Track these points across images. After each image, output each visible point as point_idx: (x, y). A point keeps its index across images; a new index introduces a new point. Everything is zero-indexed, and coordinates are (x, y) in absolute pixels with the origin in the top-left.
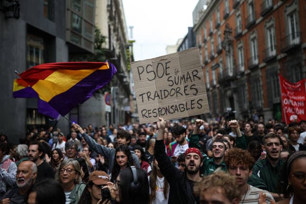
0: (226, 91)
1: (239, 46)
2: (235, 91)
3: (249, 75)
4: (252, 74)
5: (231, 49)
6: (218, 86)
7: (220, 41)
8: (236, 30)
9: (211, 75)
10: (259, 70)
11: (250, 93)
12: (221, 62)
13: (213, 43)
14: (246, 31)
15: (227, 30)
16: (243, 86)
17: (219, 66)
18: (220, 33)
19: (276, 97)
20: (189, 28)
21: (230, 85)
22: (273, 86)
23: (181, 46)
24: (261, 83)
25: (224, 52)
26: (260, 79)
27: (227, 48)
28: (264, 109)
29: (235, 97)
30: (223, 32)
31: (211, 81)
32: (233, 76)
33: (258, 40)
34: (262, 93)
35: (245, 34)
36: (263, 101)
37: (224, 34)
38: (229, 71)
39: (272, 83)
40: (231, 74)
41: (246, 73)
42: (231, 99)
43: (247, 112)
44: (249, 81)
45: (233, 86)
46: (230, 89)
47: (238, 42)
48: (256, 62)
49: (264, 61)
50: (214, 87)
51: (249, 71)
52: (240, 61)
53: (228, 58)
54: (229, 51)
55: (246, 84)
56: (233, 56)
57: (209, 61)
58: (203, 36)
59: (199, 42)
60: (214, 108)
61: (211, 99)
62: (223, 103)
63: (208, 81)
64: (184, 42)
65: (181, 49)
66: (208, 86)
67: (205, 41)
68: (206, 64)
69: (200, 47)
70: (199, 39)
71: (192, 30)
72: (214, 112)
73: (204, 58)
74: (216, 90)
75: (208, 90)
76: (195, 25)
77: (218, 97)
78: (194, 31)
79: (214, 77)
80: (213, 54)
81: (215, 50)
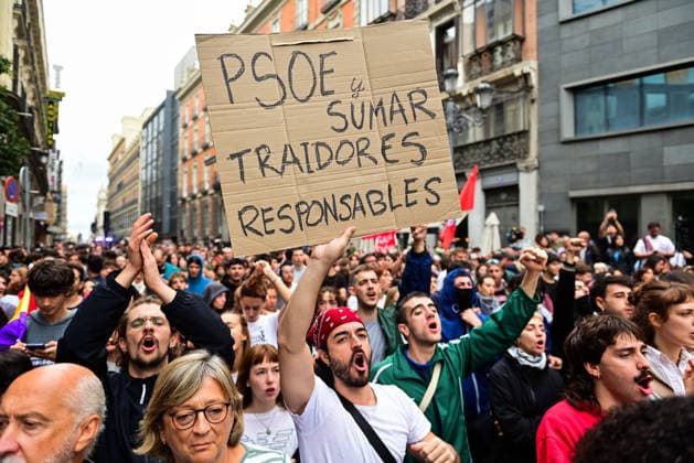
6: (212, 191)
9: (200, 174)
20: (168, 92)
23: (151, 119)
31: (201, 183)
50: (205, 193)
57: (200, 150)
58: (193, 110)
59: (184, 118)
60: (203, 226)
61: (198, 212)
62: (219, 219)
63: (195, 181)
64: (156, 113)
65: (150, 125)
66: (195, 191)
67: (195, 119)
68: (194, 154)
69: (185, 126)
70: (184, 112)
71: (173, 97)
72: (203, 231)
73: (191, 144)
74: (208, 199)
75: (194, 197)
76: (180, 89)
77: (210, 210)
78: (177, 97)
79: (206, 177)
80: (207, 141)
81: (210, 135)
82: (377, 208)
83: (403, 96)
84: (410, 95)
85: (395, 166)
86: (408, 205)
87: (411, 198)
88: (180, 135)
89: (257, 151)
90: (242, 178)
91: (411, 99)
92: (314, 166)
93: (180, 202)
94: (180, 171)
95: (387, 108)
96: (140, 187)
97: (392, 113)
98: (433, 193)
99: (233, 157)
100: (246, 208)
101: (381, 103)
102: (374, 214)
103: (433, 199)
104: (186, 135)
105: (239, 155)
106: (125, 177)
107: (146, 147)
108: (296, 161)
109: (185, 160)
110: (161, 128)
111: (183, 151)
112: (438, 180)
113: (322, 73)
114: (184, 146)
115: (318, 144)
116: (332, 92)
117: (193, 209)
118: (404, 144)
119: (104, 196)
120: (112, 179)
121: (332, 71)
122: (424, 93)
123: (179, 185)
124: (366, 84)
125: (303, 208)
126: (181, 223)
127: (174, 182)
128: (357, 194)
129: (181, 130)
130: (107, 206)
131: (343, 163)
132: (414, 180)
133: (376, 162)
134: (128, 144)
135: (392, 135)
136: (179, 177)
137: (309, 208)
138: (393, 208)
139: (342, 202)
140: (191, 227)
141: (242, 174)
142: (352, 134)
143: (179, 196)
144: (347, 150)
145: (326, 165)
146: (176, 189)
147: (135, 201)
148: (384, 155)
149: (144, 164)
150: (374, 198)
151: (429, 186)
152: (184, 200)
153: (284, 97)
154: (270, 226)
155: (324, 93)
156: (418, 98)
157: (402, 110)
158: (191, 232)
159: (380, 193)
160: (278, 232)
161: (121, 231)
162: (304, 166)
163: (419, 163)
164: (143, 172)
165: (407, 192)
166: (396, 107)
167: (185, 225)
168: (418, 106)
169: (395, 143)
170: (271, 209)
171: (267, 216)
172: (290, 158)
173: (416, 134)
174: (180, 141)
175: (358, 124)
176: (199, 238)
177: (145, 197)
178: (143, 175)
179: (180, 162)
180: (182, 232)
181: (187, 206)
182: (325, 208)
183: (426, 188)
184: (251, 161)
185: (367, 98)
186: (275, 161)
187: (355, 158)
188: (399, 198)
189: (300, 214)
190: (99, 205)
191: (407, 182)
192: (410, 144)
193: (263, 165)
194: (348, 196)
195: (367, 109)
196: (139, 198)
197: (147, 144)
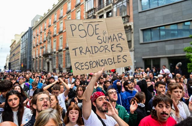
0: (46, 59)
1: (54, 40)
2: (51, 59)
3: (58, 53)
4: (59, 53)
5: (50, 41)
6: (42, 56)
7: (45, 36)
8: (53, 33)
9: (39, 51)
10: (63, 52)
11: (57, 61)
12: (45, 46)
13: (41, 36)
14: (58, 34)
15: (49, 32)
16: (55, 58)
17: (44, 47)
18: (45, 33)
19: (68, 63)
20: (29, 27)
21: (48, 57)
22: (68, 59)
23: (24, 35)
24: (63, 57)
25: (47, 42)
26: (63, 55)
27: (49, 40)
28: (63, 68)
29: (50, 62)
30: (47, 33)
31: (39, 54)
33: (63, 39)
34: (63, 61)
35: (58, 35)
36: (63, 65)
37: (48, 34)
38: (48, 50)
39: (68, 58)
40: (49, 52)
41: (56, 52)
42: (48, 63)
43: (55, 69)
45: (50, 57)
46: (48, 59)
47: (54, 38)
48: (61, 48)
49: (65, 48)
50: (40, 57)
51: (58, 52)
52: (54, 47)
53: (49, 44)
54: (49, 42)
55: (56, 57)
56: (51, 44)
57: (39, 45)
58: (37, 33)
59: (34, 35)
60: (39, 67)
61: (38, 62)
62: (44, 65)
63: (37, 54)
64: (26, 33)
65: (24, 37)
66: (37, 56)
67: (37, 35)
68: (37, 46)
69: (34, 38)
70: (34, 33)
71: (31, 29)
72: (39, 68)
73: (36, 43)
74: (41, 59)
75: (37, 58)
76: (33, 27)
77: (42, 62)
78: (32, 29)
79: (41, 52)
80: (41, 42)
81: (42, 40)
82: (110, 63)
83: (116, 35)
84: (118, 34)
85: (115, 52)
86: (118, 62)
87: (119, 60)
88: (33, 40)
89: (80, 48)
90: (76, 55)
91: (118, 35)
92: (94, 52)
93: (32, 60)
94: (32, 51)
95: (112, 38)
96: (20, 55)
97: (113, 39)
98: (125, 59)
99: (73, 49)
100: (77, 63)
101: (110, 37)
102: (110, 65)
103: (125, 61)
104: (35, 40)
105: (75, 49)
106: (15, 52)
107: (22, 43)
108: (89, 51)
109: (34, 47)
110: (27, 38)
111: (34, 45)
112: (126, 56)
113: (96, 29)
114: (34, 43)
115: (95, 47)
116: (98, 34)
117: (36, 62)
118: (117, 47)
119: (8, 58)
120: (11, 52)
121: (98, 29)
122: (121, 34)
123: (32, 55)
124: (107, 32)
125: (91, 63)
126: (33, 66)
127: (30, 53)
128: (105, 60)
129: (33, 39)
130: (9, 61)
131: (101, 52)
132: (120, 56)
133: (110, 51)
134: (17, 42)
135: (114, 44)
136: (32, 53)
137: (93, 63)
138: (114, 63)
139: (101, 62)
140: (36, 67)
141: (76, 54)
142: (103, 44)
143: (32, 58)
144: (102, 48)
145: (97, 52)
146: (31, 55)
147: (18, 59)
148: (112, 49)
149: (22, 48)
150: (110, 60)
151: (124, 57)
152: (34, 59)
153: (86, 35)
154: (83, 68)
155: (96, 34)
156: (120, 35)
157: (116, 38)
158: (36, 69)
159: (111, 59)
160: (85, 69)
161: (14, 68)
162: (91, 52)
163: (121, 52)
164: (21, 50)
165: (118, 59)
166: (114, 38)
167: (34, 67)
168: (120, 37)
169: (114, 46)
170: (83, 63)
171: (82, 65)
172: (88, 50)
173: (120, 44)
174: (33, 42)
175: (105, 42)
176: (38, 70)
177: (21, 58)
178: (21, 51)
179: (33, 48)
180: (33, 68)
181: (35, 61)
182: (97, 63)
183: (123, 58)
184: (78, 51)
185: (107, 35)
186: (84, 51)
187: (104, 50)
188: (116, 60)
189: (90, 64)
190: (7, 61)
191: (118, 56)
192: (118, 47)
193: (81, 52)
194: (103, 60)
195: (107, 38)
196: (20, 58)
197: (23, 42)
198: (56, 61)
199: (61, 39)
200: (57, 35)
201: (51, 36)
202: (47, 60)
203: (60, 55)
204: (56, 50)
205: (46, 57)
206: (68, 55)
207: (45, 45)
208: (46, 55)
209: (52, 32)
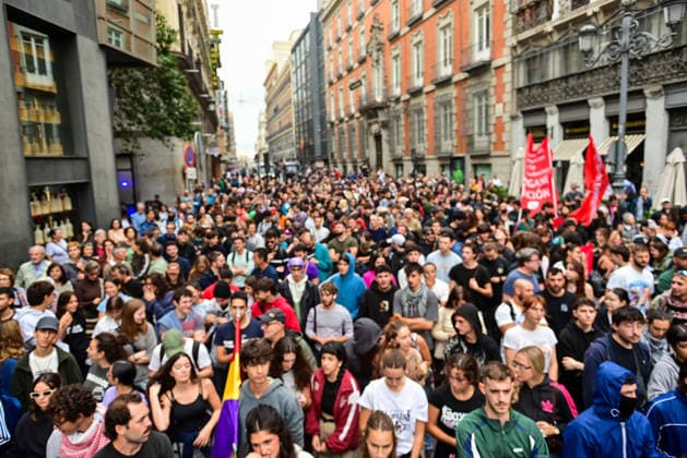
0: (370, 125)
1: (395, 53)
2: (385, 125)
3: (407, 101)
4: (413, 102)
5: (381, 57)
6: (357, 115)
7: (363, 41)
8: (390, 26)
9: (346, 98)
10: (424, 96)
11: (406, 131)
12: (364, 77)
13: (351, 44)
14: (407, 29)
15: (376, 25)
16: (398, 118)
17: (361, 84)
18: (363, 28)
19: (446, 139)
20: (312, 14)
21: (377, 116)
22: (443, 123)
23: (298, 44)
24: (425, 117)
25: (369, 61)
26: (424, 109)
27: (375, 55)
28: (427, 157)
29: (384, 134)
30: (369, 28)
31: (347, 107)
32: (383, 103)
33: (425, 46)
34: (426, 131)
35: (405, 35)
36: (426, 145)
37: (371, 31)
38: (377, 92)
39: (442, 119)
40: (379, 99)
41: (403, 98)
42: (378, 138)
43: (401, 159)
44: (407, 112)
45: (382, 117)
46: (377, 122)
47: (393, 47)
48: (418, 82)
49: (432, 82)
50: (352, 117)
51: (408, 96)
52: (395, 78)
53: (376, 70)
54: (377, 61)
55: (402, 116)
56: (384, 69)
57: (345, 73)
58: (336, 32)
59: (328, 41)
60: (351, 150)
61: (346, 136)
62: (366, 143)
63: (341, 106)
64: (302, 37)
65: (298, 49)
66: (342, 114)
67: (339, 40)
68: (340, 77)
69: (330, 49)
70: (329, 35)
71: (317, 19)
72: (351, 155)
73: (337, 68)
74: (355, 122)
75: (341, 121)
76: (323, 10)
77: (357, 133)
78: (321, 19)
79: (352, 101)
80: (351, 63)
81: (354, 56)
88: (326, 58)
93: (329, 125)
94: (327, 96)
96: (293, 110)
104: (331, 57)
106: (280, 102)
107: (296, 72)
109: (331, 84)
110: (308, 50)
111: (329, 75)
114: (330, 70)
117: (342, 133)
119: (263, 119)
120: (269, 104)
123: (328, 109)
126: (331, 146)
127: (322, 106)
129: (326, 53)
130: (267, 129)
134: (280, 69)
136: (327, 103)
140: (341, 150)
143: (327, 119)
146: (325, 112)
147: (290, 125)
149: (295, 89)
152: (332, 124)
158: (341, 155)
161: (280, 153)
164: (294, 94)
167: (334, 149)
174: (326, 65)
176: (348, 160)
177: (298, 119)
178: (294, 97)
179: (327, 86)
180: (332, 155)
181: (336, 130)
190: (260, 127)
196: (294, 120)
197: (297, 68)
198: (402, 129)
199: (418, 48)
200: (402, 33)
201: (383, 37)
202: (375, 128)
203: (416, 108)
204: (402, 90)
205: (370, 117)
206: (446, 109)
207: (364, 73)
208: (370, 111)
209: (387, 23)
